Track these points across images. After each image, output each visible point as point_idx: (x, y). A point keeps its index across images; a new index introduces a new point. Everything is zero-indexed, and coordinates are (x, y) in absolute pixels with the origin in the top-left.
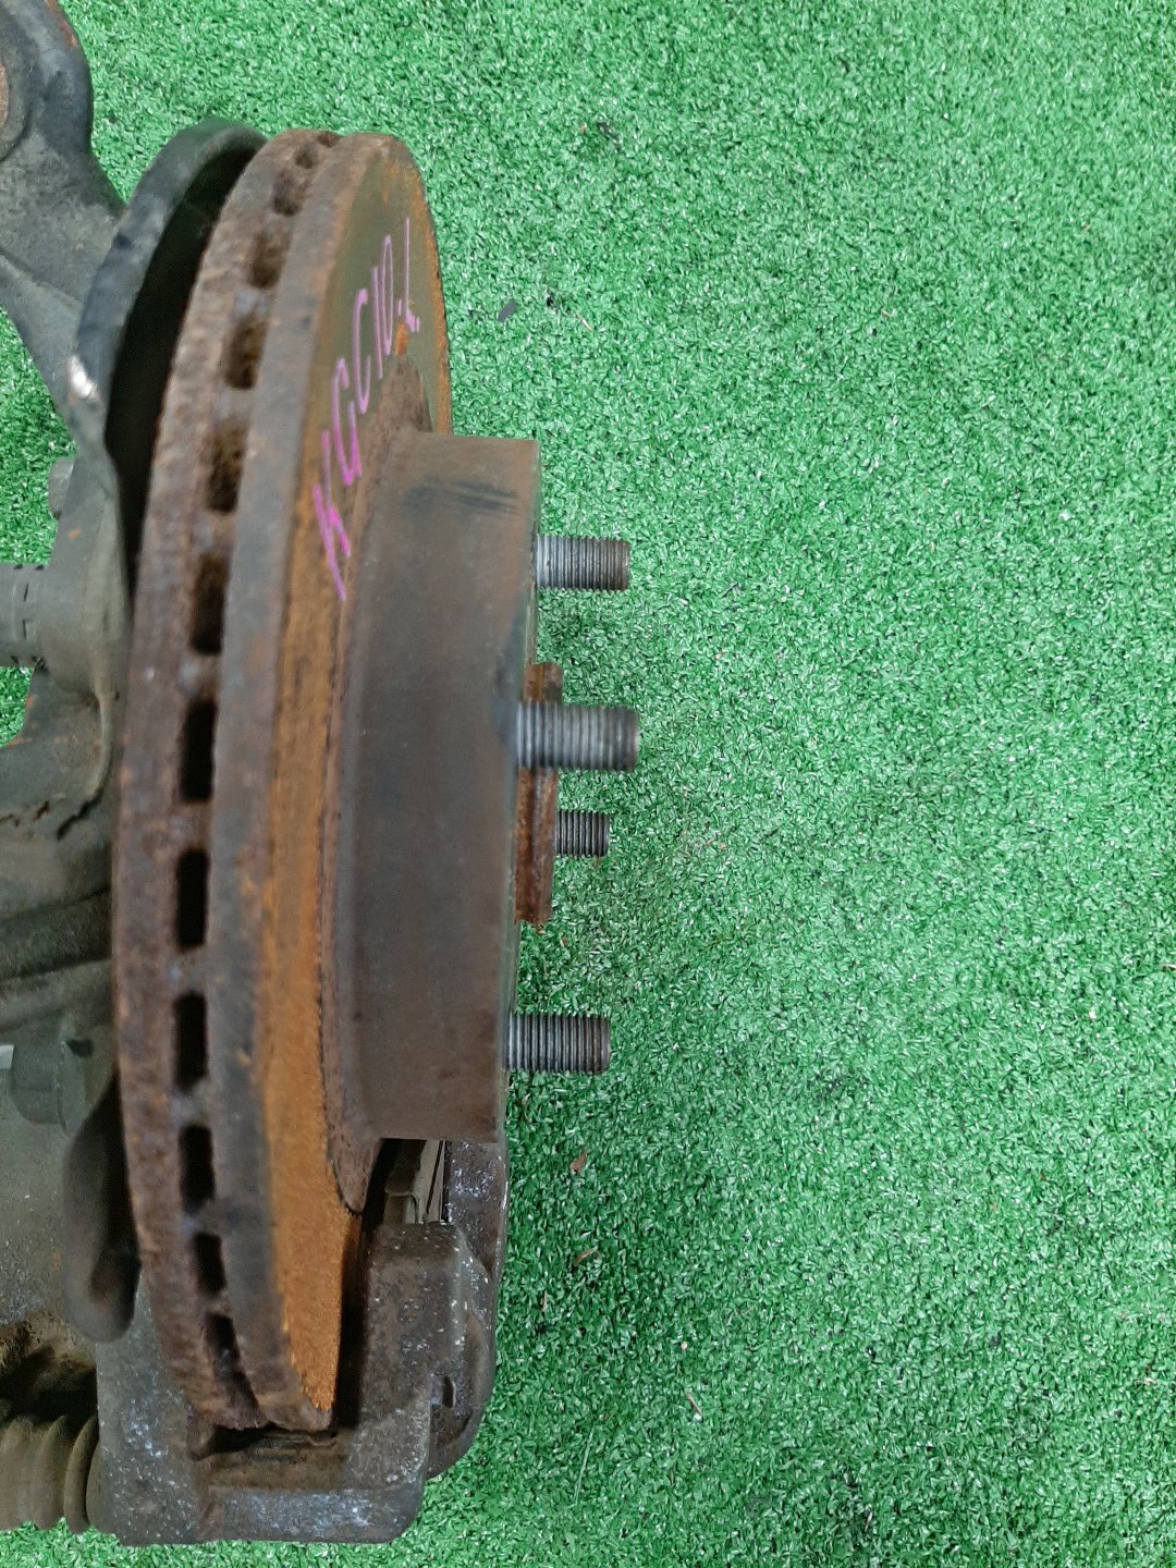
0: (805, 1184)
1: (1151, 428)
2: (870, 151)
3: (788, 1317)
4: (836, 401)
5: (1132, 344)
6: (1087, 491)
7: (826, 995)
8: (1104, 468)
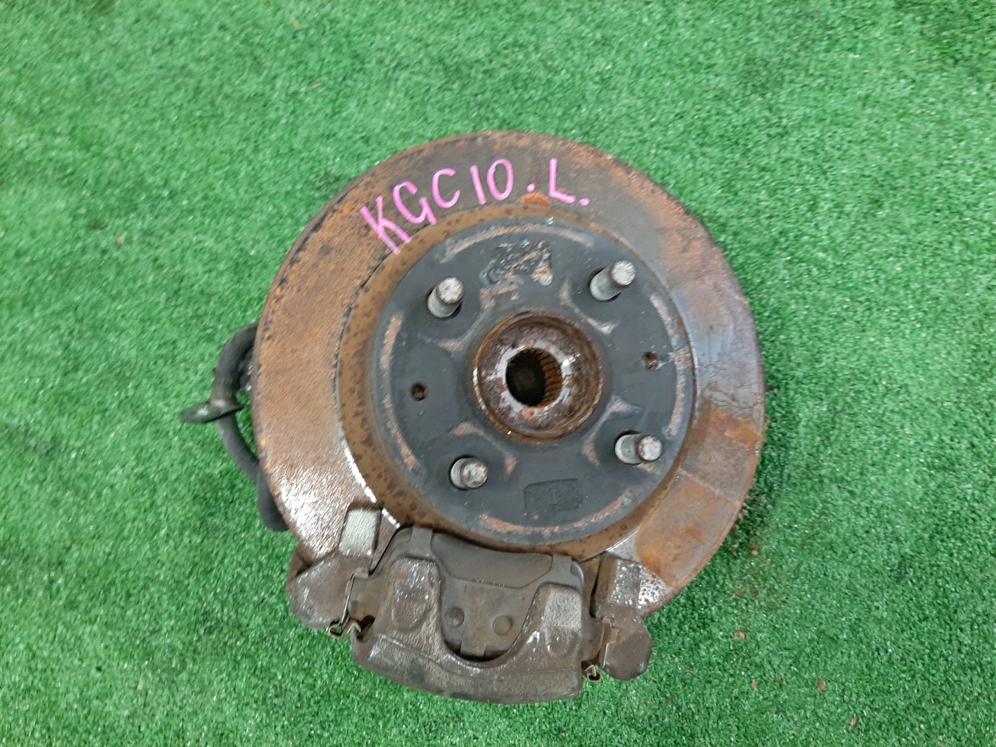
0: (920, 621)
3: (955, 681)
6: (806, 221)
7: (867, 532)
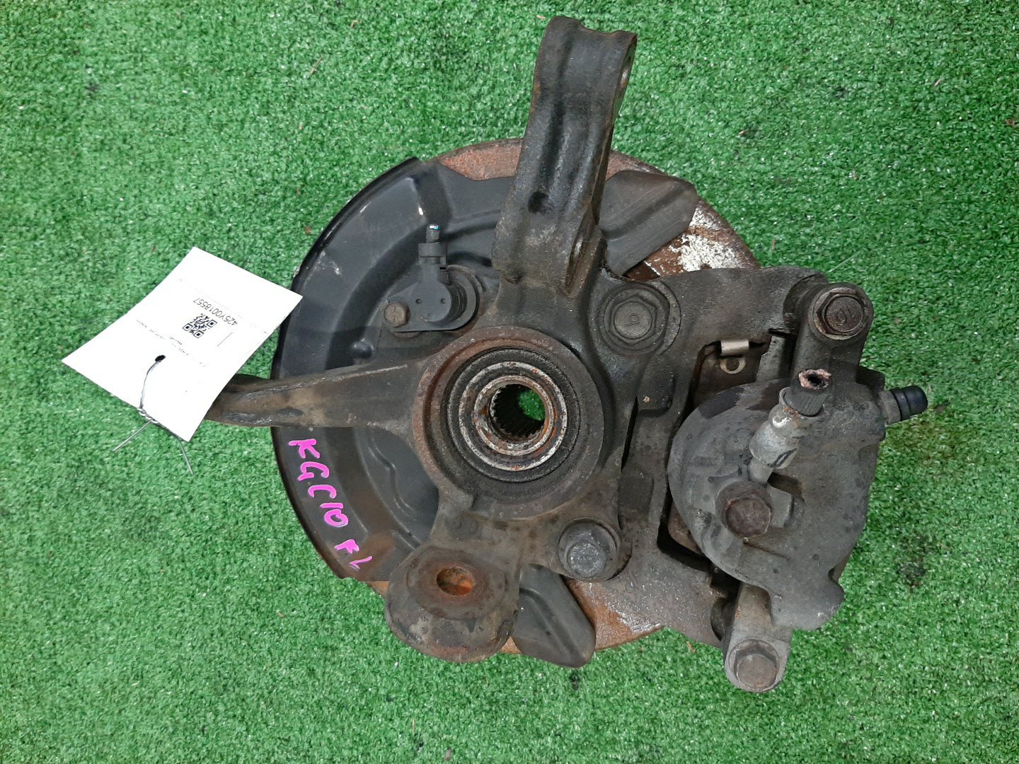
1: (213, 467)
2: (225, 686)
4: (335, 596)
5: (188, 507)
8: (249, 470)
